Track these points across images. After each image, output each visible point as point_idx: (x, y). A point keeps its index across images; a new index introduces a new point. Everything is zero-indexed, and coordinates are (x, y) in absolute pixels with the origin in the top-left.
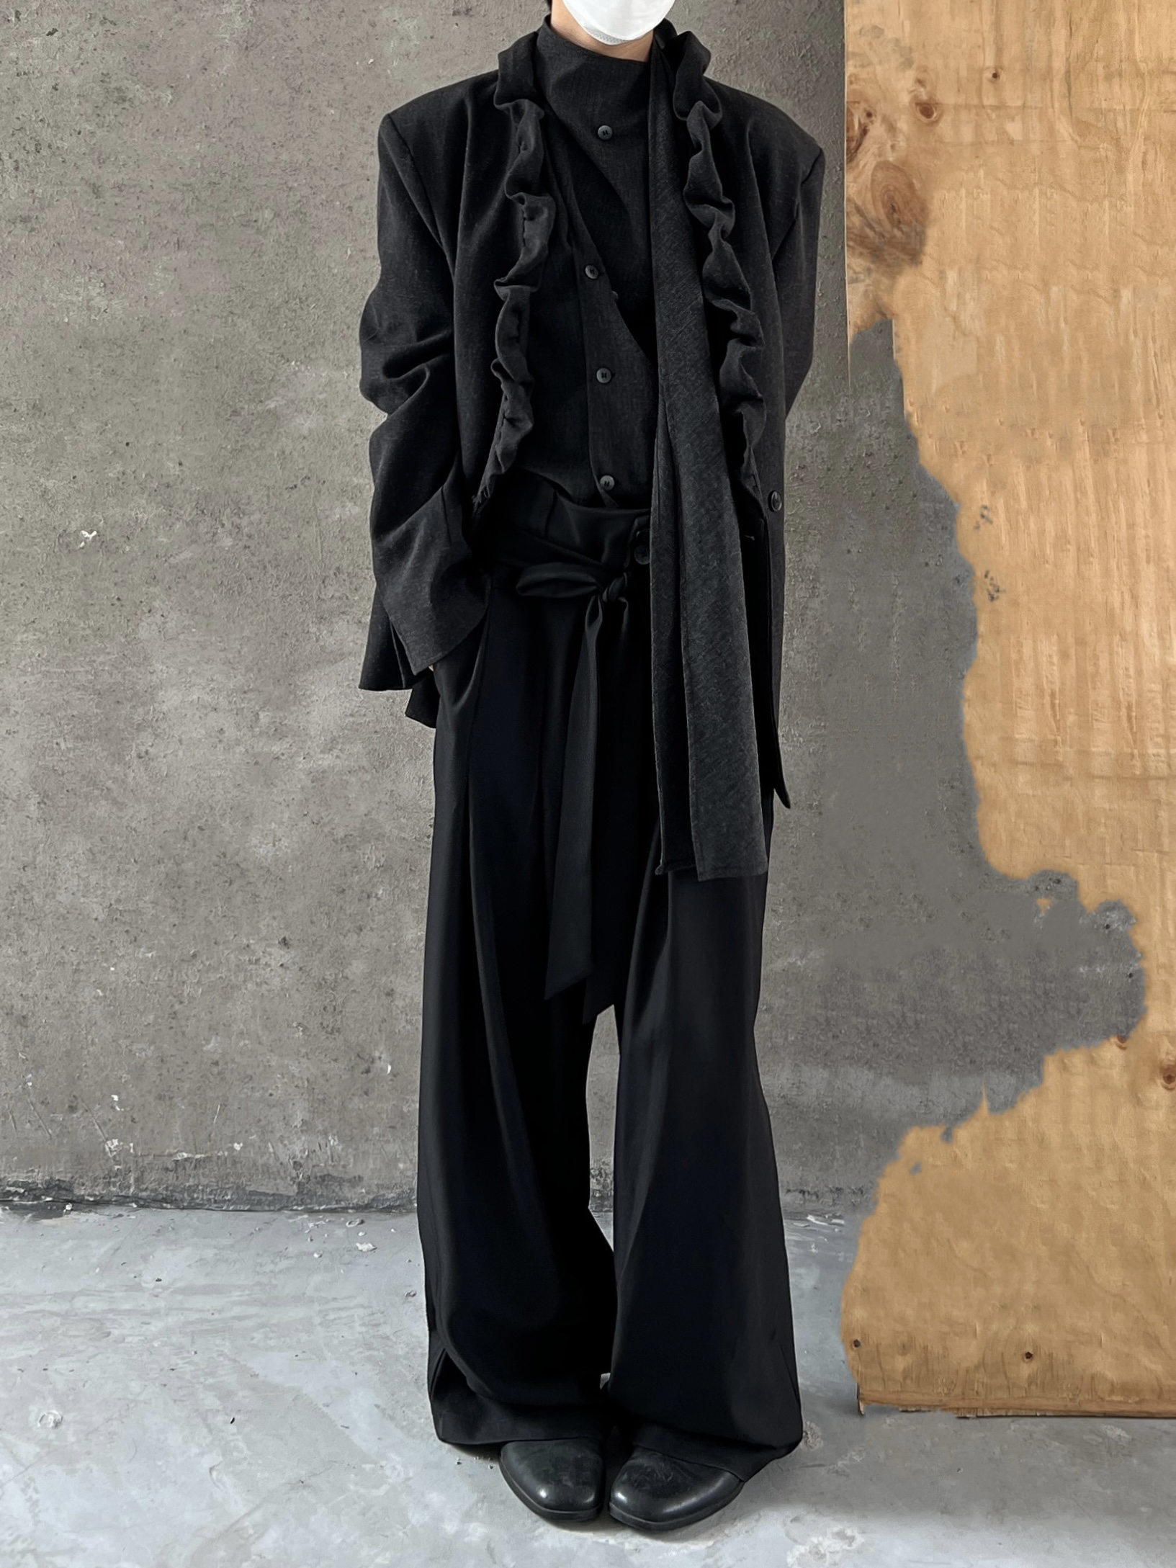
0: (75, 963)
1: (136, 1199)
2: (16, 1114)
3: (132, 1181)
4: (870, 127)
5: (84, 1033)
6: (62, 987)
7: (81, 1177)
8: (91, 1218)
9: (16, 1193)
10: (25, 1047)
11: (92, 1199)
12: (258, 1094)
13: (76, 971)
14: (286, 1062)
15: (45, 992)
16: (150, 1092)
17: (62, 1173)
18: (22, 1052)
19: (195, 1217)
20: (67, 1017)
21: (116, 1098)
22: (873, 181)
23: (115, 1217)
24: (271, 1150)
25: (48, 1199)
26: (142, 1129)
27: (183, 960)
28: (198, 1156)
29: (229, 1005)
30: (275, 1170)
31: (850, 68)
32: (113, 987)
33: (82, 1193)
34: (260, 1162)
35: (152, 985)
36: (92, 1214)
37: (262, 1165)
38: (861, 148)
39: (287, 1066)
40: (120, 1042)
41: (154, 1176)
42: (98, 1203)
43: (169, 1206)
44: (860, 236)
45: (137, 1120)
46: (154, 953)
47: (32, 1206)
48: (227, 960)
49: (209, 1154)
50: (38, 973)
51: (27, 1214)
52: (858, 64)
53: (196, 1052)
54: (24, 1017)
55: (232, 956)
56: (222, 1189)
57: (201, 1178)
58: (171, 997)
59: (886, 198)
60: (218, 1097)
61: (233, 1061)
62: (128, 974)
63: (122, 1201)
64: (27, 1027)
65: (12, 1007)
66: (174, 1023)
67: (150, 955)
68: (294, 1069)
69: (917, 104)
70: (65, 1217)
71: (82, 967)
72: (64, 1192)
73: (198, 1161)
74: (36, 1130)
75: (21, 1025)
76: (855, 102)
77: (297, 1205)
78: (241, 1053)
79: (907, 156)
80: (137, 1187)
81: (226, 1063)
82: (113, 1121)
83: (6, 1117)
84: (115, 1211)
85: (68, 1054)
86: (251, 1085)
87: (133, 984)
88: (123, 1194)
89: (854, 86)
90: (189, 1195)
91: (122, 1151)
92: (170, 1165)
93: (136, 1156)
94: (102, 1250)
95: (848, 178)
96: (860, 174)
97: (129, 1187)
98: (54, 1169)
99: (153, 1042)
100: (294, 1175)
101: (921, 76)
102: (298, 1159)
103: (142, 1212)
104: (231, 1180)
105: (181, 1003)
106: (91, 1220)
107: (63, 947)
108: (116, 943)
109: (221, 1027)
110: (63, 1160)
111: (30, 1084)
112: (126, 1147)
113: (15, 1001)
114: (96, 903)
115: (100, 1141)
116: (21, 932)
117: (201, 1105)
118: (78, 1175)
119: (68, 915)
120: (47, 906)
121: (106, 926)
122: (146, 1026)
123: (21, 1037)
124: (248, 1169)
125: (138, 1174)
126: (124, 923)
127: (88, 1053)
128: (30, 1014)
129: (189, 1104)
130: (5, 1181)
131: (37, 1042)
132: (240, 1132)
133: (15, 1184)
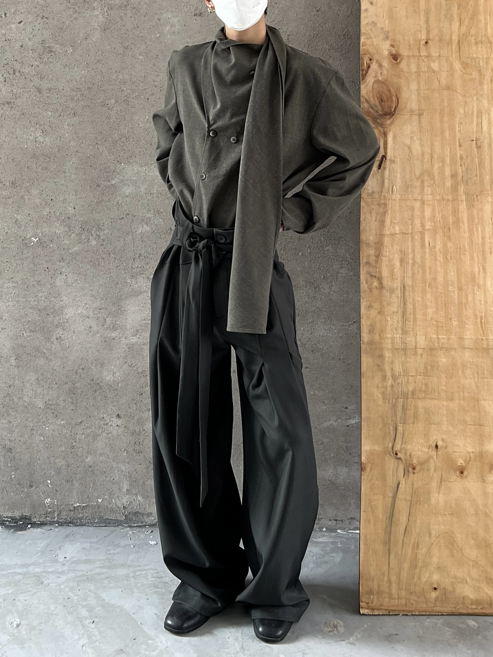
0: (32, 426)
1: (57, 522)
2: (7, 489)
3: (56, 516)
4: (371, 65)
5: (35, 455)
6: (26, 436)
7: (35, 514)
8: (37, 531)
9: (7, 521)
10: (11, 461)
11: (39, 523)
12: (108, 479)
13: (32, 429)
14: (120, 466)
15: (19, 438)
16: (63, 479)
17: (27, 512)
18: (10, 463)
19: (82, 529)
20: (29, 449)
21: (49, 482)
22: (373, 88)
23: (49, 530)
24: (114, 502)
25: (21, 523)
26: (60, 494)
27: (76, 424)
28: (83, 505)
29: (95, 442)
30: (115, 510)
31: (362, 40)
32: (47, 436)
33: (35, 520)
34: (109, 507)
35: (64, 435)
36: (39, 529)
38: (367, 74)
39: (120, 467)
40: (51, 459)
41: (65, 513)
42: (42, 524)
43: (71, 525)
44: (368, 112)
45: (58, 490)
46: (64, 422)
47: (14, 526)
48: (94, 424)
49: (88, 504)
50: (16, 430)
51: (12, 529)
52: (366, 38)
53: (82, 462)
54: (10, 449)
55: (96, 422)
56: (93, 518)
57: (85, 514)
58: (71, 440)
59: (378, 96)
60: (92, 481)
61: (97, 465)
62: (54, 431)
63: (52, 523)
64: (12, 453)
65: (5, 444)
66: (73, 450)
67: (63, 422)
68: (123, 468)
69: (391, 55)
70: (28, 530)
71: (34, 428)
72: (28, 520)
73: (83, 507)
74: (16, 495)
75: (9, 452)
76: (364, 54)
77: (125, 524)
78: (101, 462)
79: (387, 77)
80: (58, 518)
81: (95, 467)
82: (48, 491)
83: (3, 490)
84: (48, 527)
85: (29, 464)
86: (105, 475)
87: (56, 434)
88: (52, 520)
89: (364, 47)
90: (80, 520)
91: (51, 503)
92: (72, 509)
93: (57, 505)
94: (42, 545)
95: (362, 87)
96: (367, 85)
97: (55, 518)
98: (23, 511)
99: (64, 459)
100: (123, 512)
101: (393, 43)
102: (125, 505)
103: (60, 528)
104: (97, 514)
105: (76, 442)
107: (26, 420)
108: (48, 418)
109: (93, 452)
110: (27, 507)
111: (13, 476)
112: (54, 502)
113: (7, 442)
114: (40, 401)
115: (43, 499)
116: (9, 413)
117: (84, 484)
118: (33, 513)
119: (28, 406)
120: (20, 403)
121: (44, 411)
122: (61, 452)
123: (9, 457)
124: (104, 510)
125: (59, 512)
126: (52, 409)
127: (37, 463)
128: (13, 448)
129: (80, 484)
130: (3, 516)
131: (16, 459)
132: (101, 495)
133: (7, 517)
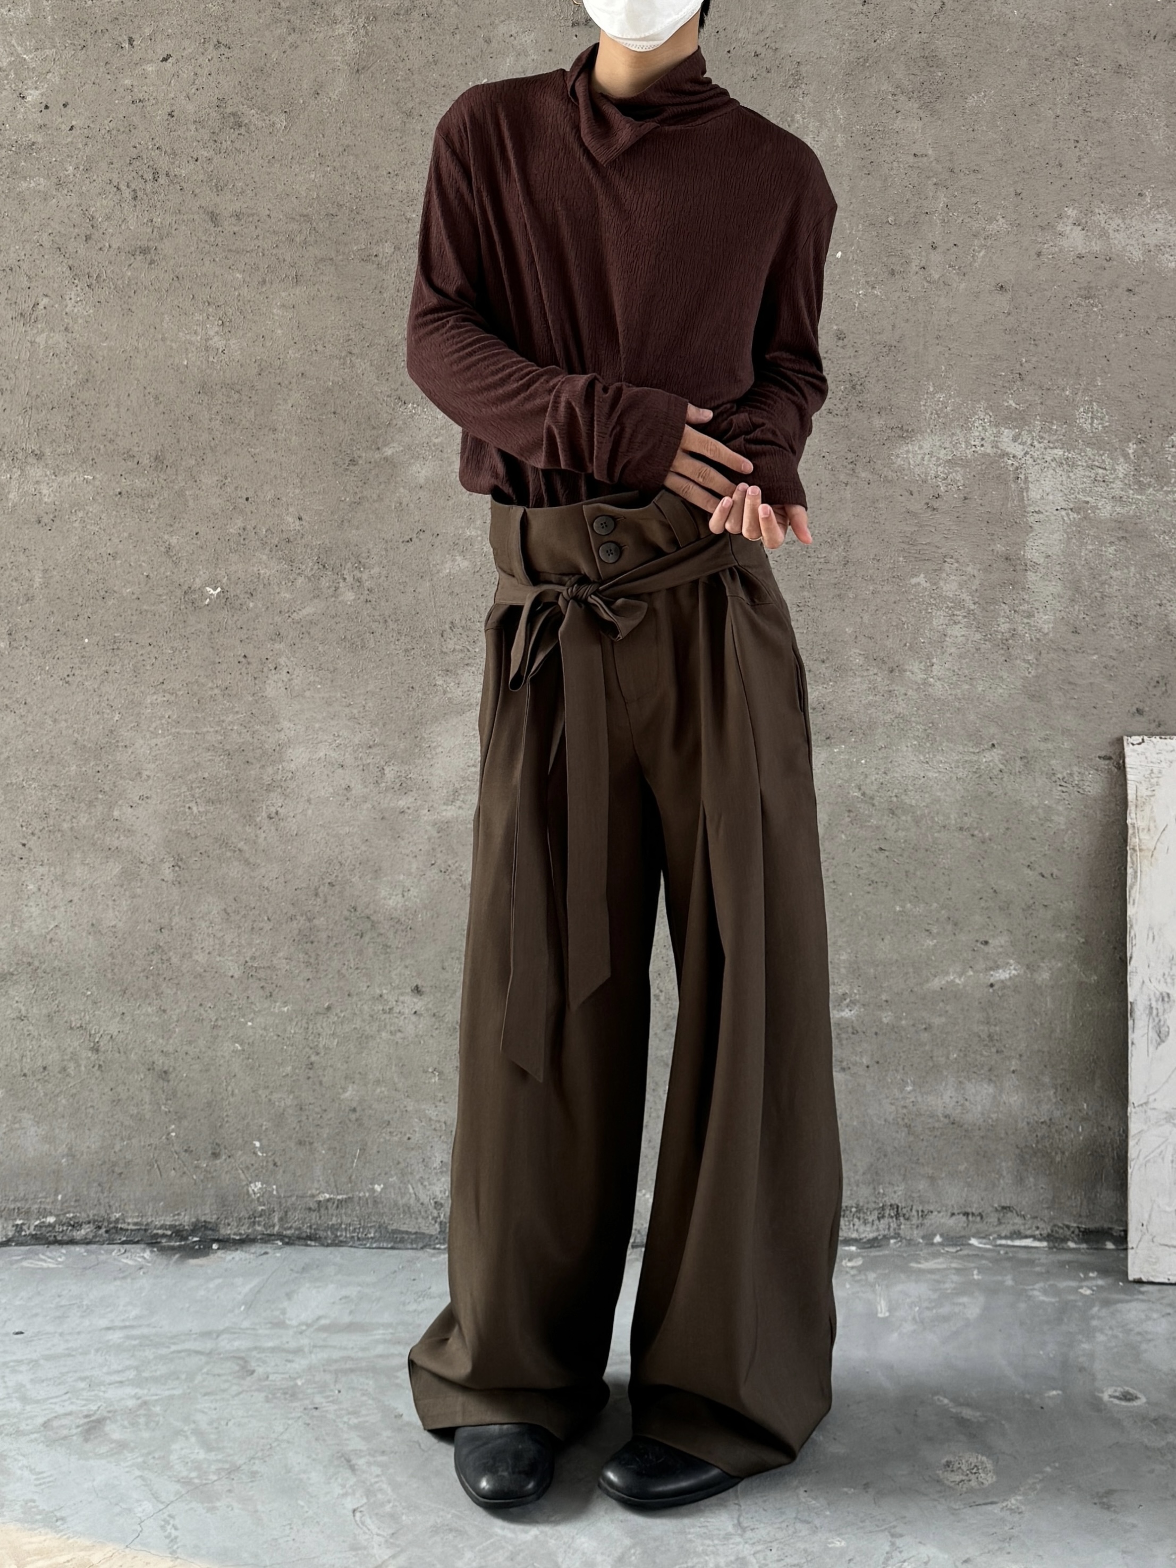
0: (213, 1019)
1: (280, 1237)
2: (162, 1163)
3: (276, 1220)
5: (224, 1084)
6: (201, 1042)
7: (226, 1218)
8: (237, 1256)
9: (164, 1236)
10: (167, 1100)
11: (238, 1238)
12: (396, 1139)
13: (214, 1027)
14: (423, 1106)
15: (185, 1048)
16: (290, 1138)
17: (208, 1213)
18: (165, 1104)
19: (339, 1254)
20: (207, 1071)
21: (257, 1144)
23: (261, 1255)
24: (411, 1191)
25: (196, 1239)
26: (284, 1172)
27: (317, 1013)
28: (340, 1197)
29: (364, 1054)
30: (416, 1210)
32: (251, 1041)
33: (229, 1232)
34: (401, 1202)
35: (289, 1038)
36: (239, 1252)
37: (404, 1205)
39: (424, 1110)
40: (260, 1092)
42: (244, 1242)
43: (313, 1243)
45: (279, 1164)
46: (289, 1007)
47: (180, 1246)
48: (360, 1010)
49: (350, 1195)
50: (177, 1030)
51: (174, 1254)
53: (333, 1100)
54: (165, 1072)
55: (365, 1007)
56: (364, 1228)
57: (344, 1218)
58: (307, 1049)
60: (357, 1142)
61: (370, 1107)
62: (265, 1029)
63: (267, 1239)
64: (168, 1081)
65: (154, 1063)
66: (311, 1073)
68: (431, 1112)
70: (212, 1257)
71: (220, 1023)
72: (210, 1232)
73: (340, 1201)
74: (181, 1176)
75: (163, 1079)
78: (378, 1100)
80: (281, 1226)
81: (363, 1110)
82: (256, 1166)
83: (151, 1166)
84: (257, 1248)
85: (209, 1104)
86: (389, 1130)
87: (271, 1037)
88: (268, 1232)
90: (332, 1233)
91: (264, 1192)
92: (313, 1205)
93: (279, 1197)
94: (247, 1288)
97: (274, 1226)
98: (199, 1212)
99: (292, 1092)
100: (436, 1215)
102: (438, 1200)
103: (288, 1249)
104: (373, 1218)
105: (318, 1054)
106: (237, 1259)
107: (201, 1005)
108: (252, 999)
109: (358, 1076)
110: (208, 1203)
111: (173, 1134)
112: (269, 1189)
113: (155, 1058)
114: (232, 961)
115: (244, 1183)
116: (160, 991)
117: (340, 1150)
118: (223, 1216)
119: (204, 974)
120: (184, 966)
121: (241, 982)
122: (284, 1077)
123: (163, 1091)
124: (390, 1209)
125: (282, 1214)
126: (260, 980)
127: (229, 1104)
128: (171, 1069)
129: (329, 1149)
130: (153, 1225)
131: (179, 1095)
132: (380, 1174)
133: (162, 1227)
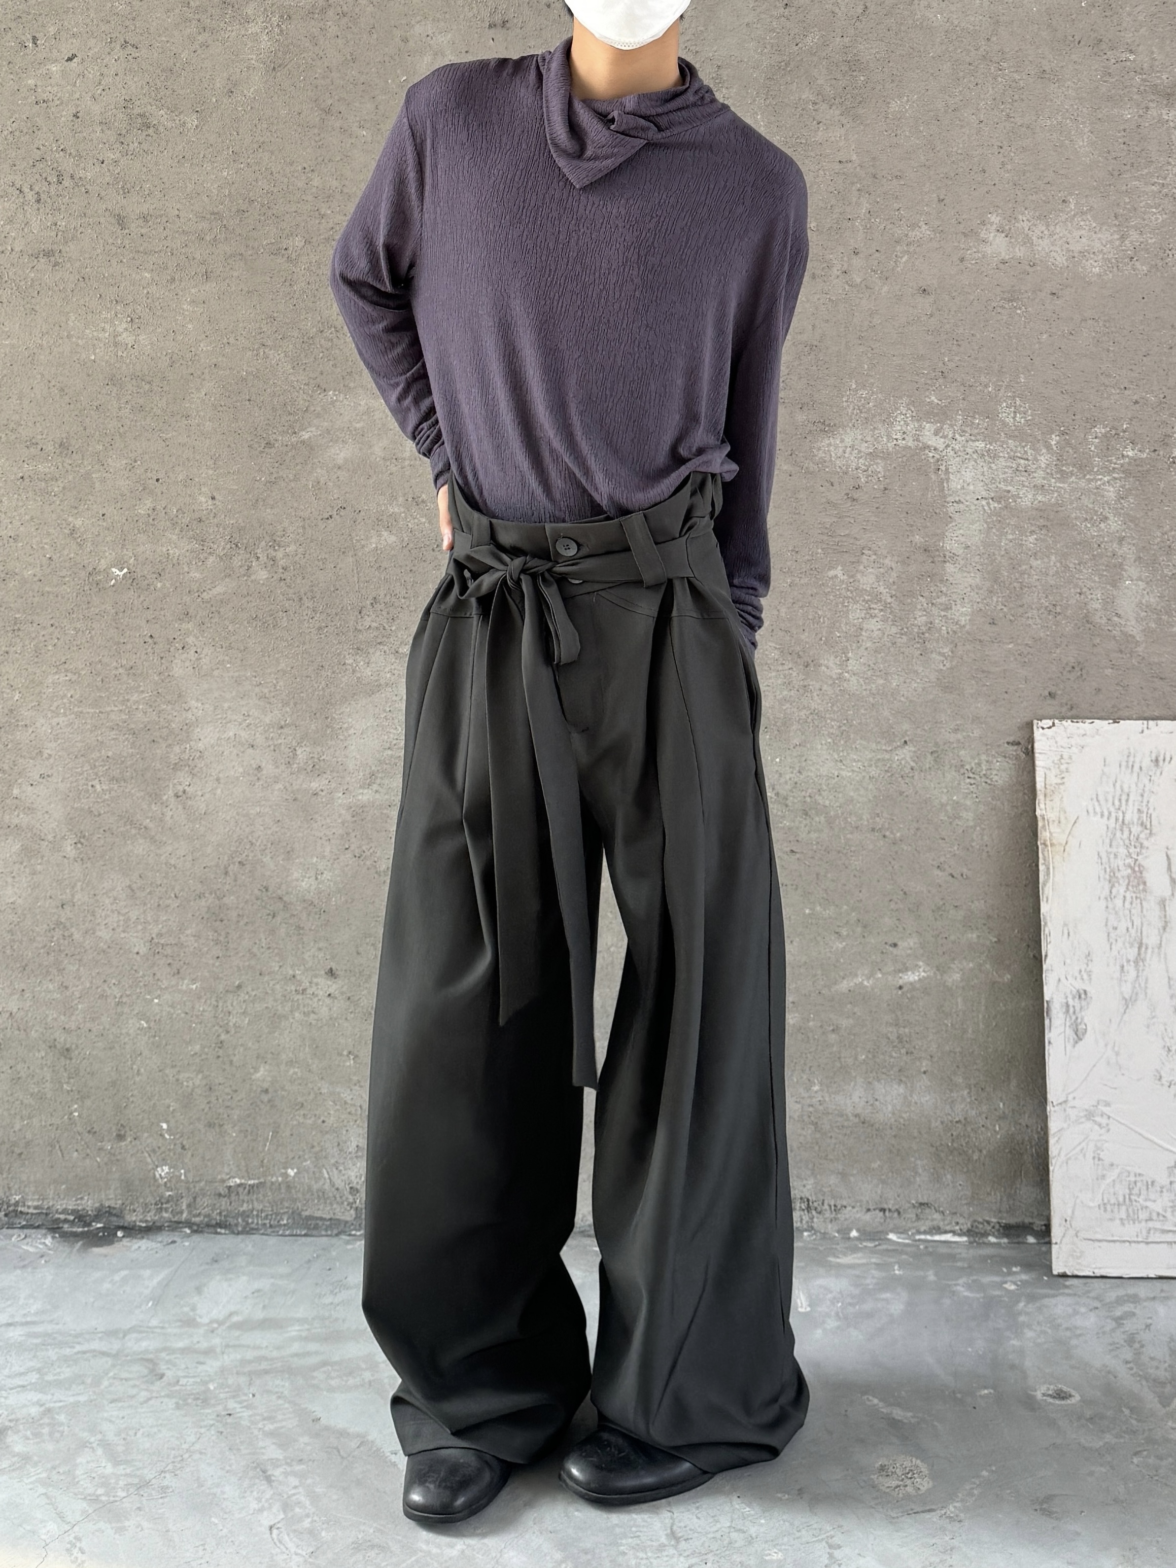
0: (118, 996)
1: (189, 1224)
2: (63, 1144)
3: (184, 1207)
5: (129, 1063)
6: (105, 1019)
7: (131, 1204)
8: (142, 1246)
9: (66, 1221)
10: (69, 1078)
11: (144, 1225)
12: (309, 1122)
13: (118, 1004)
14: (338, 1090)
15: (88, 1025)
16: (199, 1119)
17: (112, 1198)
18: (68, 1083)
19: (248, 1244)
20: (111, 1048)
21: (165, 1126)
23: (168, 1244)
24: (326, 1175)
25: (99, 1225)
26: (192, 1156)
27: (227, 991)
28: (251, 1182)
29: (276, 1034)
30: (331, 1195)
32: (158, 1017)
33: (134, 1219)
34: (315, 1187)
35: (197, 1016)
36: (144, 1241)
37: (318, 1191)
39: (339, 1093)
40: (167, 1071)
41: (206, 1201)
42: (150, 1230)
43: (223, 1231)
45: (187, 1147)
46: (198, 984)
47: (82, 1233)
48: (273, 990)
49: (262, 1180)
50: (80, 1006)
51: (77, 1242)
53: (244, 1081)
54: (68, 1050)
55: (278, 986)
56: (277, 1214)
57: (256, 1204)
58: (217, 1028)
60: (269, 1124)
61: (283, 1089)
62: (172, 1006)
63: (175, 1226)
64: (71, 1059)
65: (55, 1040)
66: (221, 1052)
67: (194, 987)
68: (346, 1095)
70: (117, 1245)
71: (124, 1000)
72: (115, 1219)
73: (252, 1186)
74: (84, 1158)
75: (65, 1057)
77: (355, 1229)
78: (290, 1081)
80: (190, 1213)
81: (276, 1091)
82: (163, 1149)
83: (52, 1146)
84: (165, 1237)
85: (114, 1083)
86: (302, 1112)
87: (178, 1015)
88: (176, 1219)
90: (243, 1221)
91: (171, 1177)
92: (223, 1191)
93: (187, 1182)
94: (155, 1281)
97: (182, 1212)
98: (103, 1196)
99: (200, 1071)
100: (351, 1200)
102: (354, 1185)
103: (196, 1238)
104: (286, 1204)
105: (228, 1032)
106: (143, 1248)
107: (105, 981)
108: (158, 976)
109: (270, 1056)
110: (113, 1187)
111: (76, 1114)
112: (177, 1174)
113: (57, 1035)
114: (137, 937)
115: (150, 1167)
116: (61, 967)
117: (252, 1132)
118: (128, 1202)
119: (109, 950)
120: (87, 942)
121: (148, 959)
122: (193, 1055)
123: (66, 1069)
124: (303, 1194)
125: (190, 1199)
126: (166, 956)
127: (134, 1083)
128: (74, 1046)
129: (241, 1131)
130: (54, 1209)
131: (81, 1074)
132: (293, 1158)
133: (64, 1211)
